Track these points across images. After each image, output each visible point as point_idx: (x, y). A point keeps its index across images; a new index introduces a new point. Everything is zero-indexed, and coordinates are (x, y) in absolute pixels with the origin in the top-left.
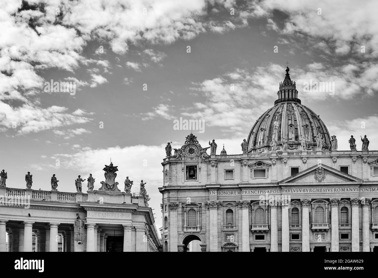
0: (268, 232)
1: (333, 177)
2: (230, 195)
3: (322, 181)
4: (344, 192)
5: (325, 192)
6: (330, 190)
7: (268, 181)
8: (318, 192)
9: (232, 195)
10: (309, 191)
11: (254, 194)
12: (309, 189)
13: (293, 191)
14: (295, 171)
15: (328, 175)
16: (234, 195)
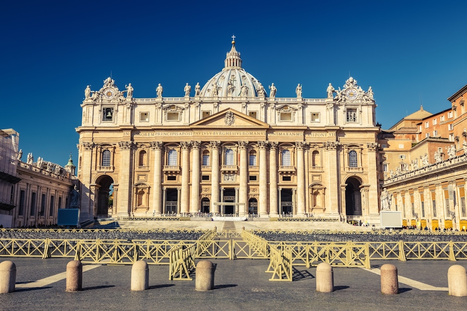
0: (180, 173)
1: (242, 121)
2: (144, 136)
3: (232, 125)
4: (252, 135)
5: (234, 135)
6: (239, 134)
7: (181, 123)
8: (227, 135)
9: (146, 136)
10: (219, 134)
11: (167, 136)
12: (219, 132)
13: (203, 133)
14: (206, 114)
15: (237, 119)
16: (148, 136)
